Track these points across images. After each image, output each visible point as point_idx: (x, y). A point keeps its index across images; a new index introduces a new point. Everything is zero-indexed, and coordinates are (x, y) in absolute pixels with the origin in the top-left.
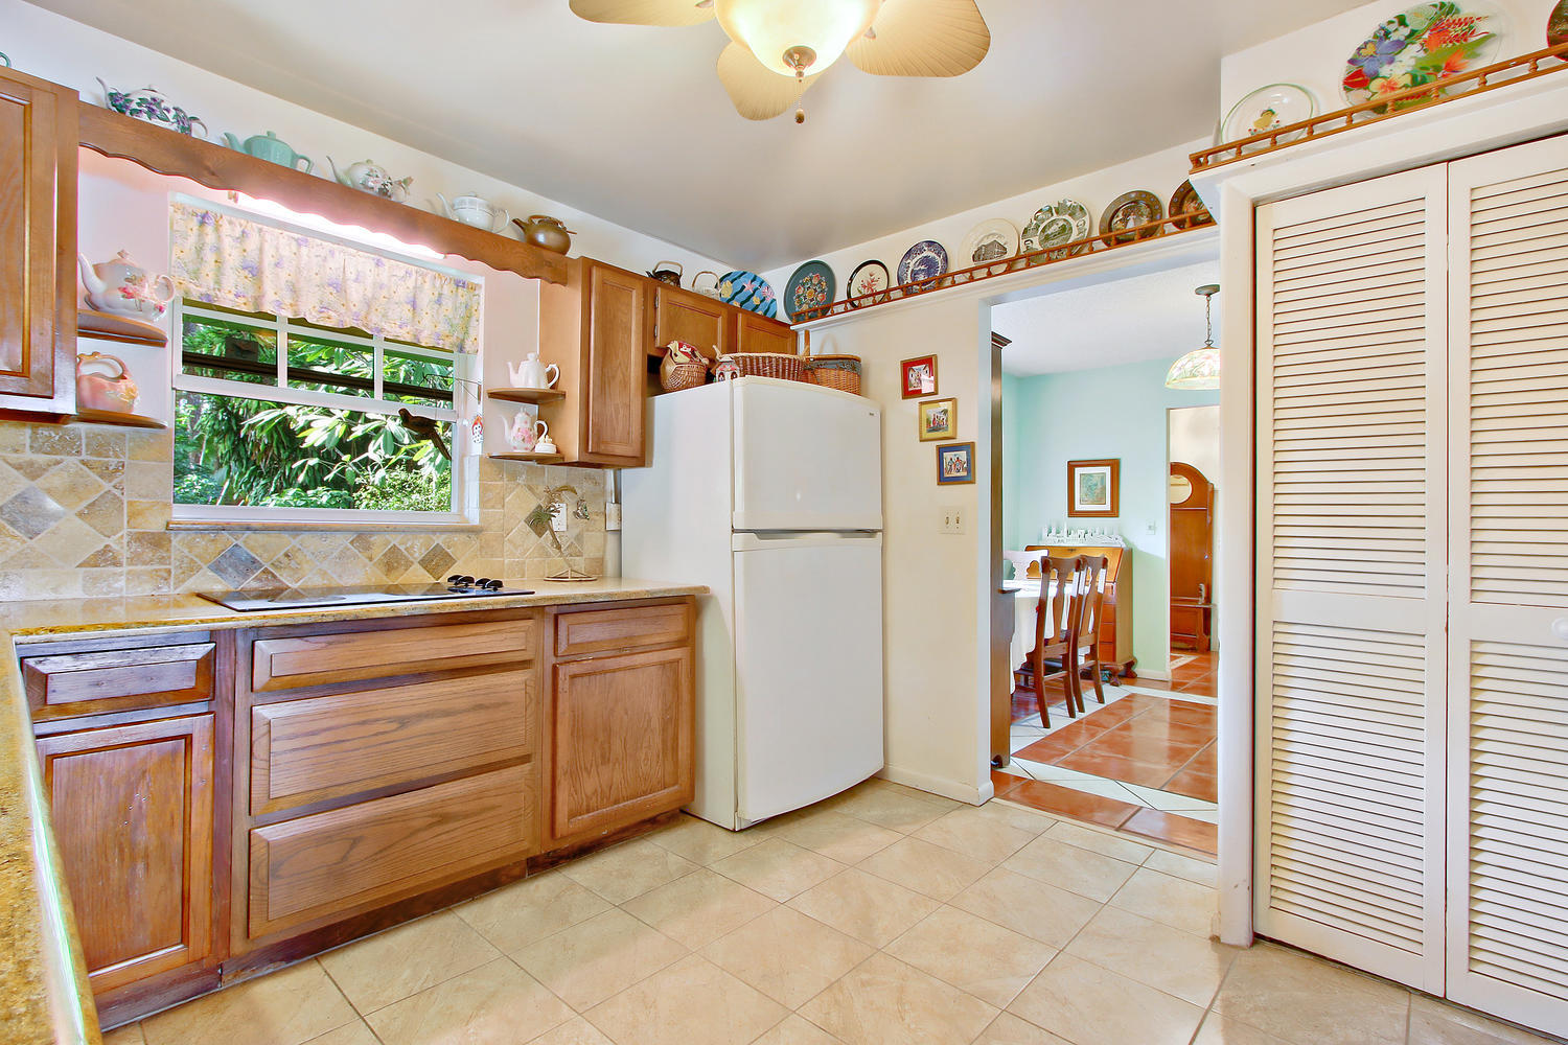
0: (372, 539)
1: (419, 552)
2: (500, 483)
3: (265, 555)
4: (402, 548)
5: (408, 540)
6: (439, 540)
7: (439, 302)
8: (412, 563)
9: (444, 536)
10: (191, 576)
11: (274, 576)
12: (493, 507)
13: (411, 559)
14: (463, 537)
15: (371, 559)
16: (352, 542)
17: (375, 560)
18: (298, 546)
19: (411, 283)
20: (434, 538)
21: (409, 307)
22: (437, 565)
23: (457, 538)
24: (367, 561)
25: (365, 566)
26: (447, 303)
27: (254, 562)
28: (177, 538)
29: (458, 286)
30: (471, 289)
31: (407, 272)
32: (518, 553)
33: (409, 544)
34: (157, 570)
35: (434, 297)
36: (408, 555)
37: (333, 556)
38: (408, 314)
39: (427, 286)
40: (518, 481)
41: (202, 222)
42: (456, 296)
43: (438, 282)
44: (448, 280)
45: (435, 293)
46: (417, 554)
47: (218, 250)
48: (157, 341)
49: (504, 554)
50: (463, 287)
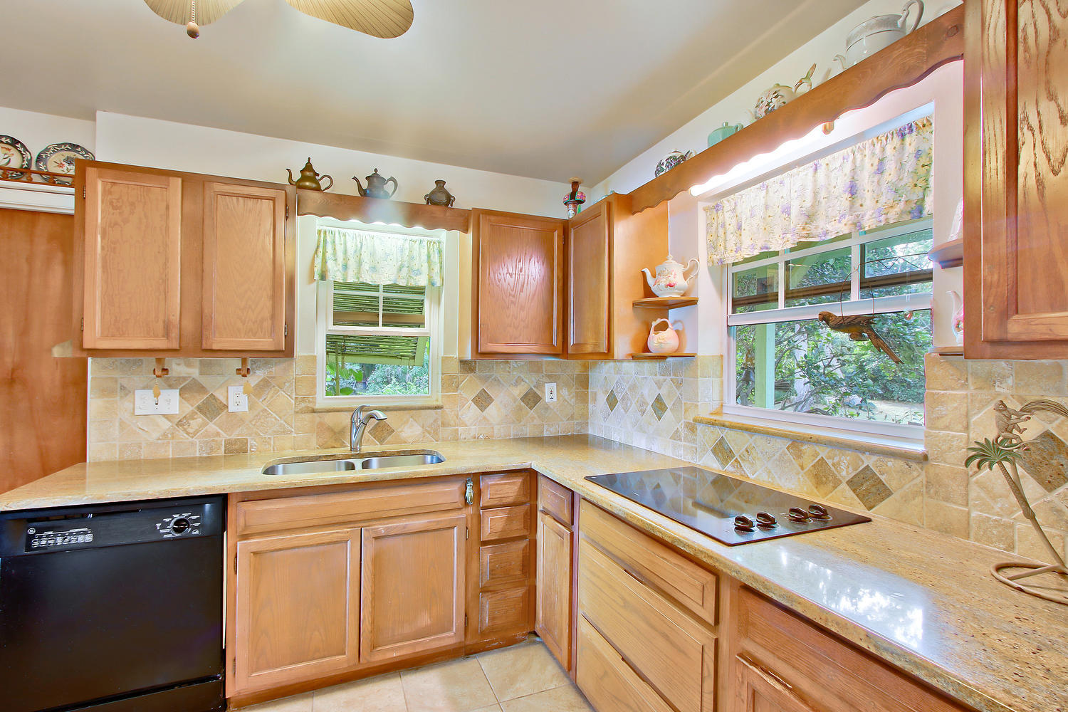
0: (803, 448)
1: (846, 473)
2: (963, 392)
3: (736, 448)
4: (830, 462)
5: (836, 456)
6: (870, 461)
7: (880, 170)
8: (841, 482)
9: (875, 458)
10: (705, 454)
11: (741, 465)
12: (949, 428)
13: (839, 476)
14: (900, 464)
15: (802, 468)
16: (788, 448)
17: (805, 470)
18: (753, 445)
19: (848, 167)
20: (863, 457)
21: (847, 195)
22: (868, 491)
23: (891, 463)
24: (800, 470)
25: (798, 474)
26: (890, 167)
27: (731, 452)
28: (700, 428)
29: (903, 136)
30: (924, 126)
31: (844, 159)
32: (997, 507)
33: (836, 460)
34: (692, 447)
35: (875, 167)
36: (835, 472)
37: (775, 458)
38: (847, 204)
39: (867, 160)
40: (997, 389)
41: (717, 210)
42: (903, 149)
43: (878, 147)
44: (890, 136)
45: (876, 162)
46: (844, 473)
47: (723, 225)
48: (693, 302)
49: (971, 503)
50: (911, 131)
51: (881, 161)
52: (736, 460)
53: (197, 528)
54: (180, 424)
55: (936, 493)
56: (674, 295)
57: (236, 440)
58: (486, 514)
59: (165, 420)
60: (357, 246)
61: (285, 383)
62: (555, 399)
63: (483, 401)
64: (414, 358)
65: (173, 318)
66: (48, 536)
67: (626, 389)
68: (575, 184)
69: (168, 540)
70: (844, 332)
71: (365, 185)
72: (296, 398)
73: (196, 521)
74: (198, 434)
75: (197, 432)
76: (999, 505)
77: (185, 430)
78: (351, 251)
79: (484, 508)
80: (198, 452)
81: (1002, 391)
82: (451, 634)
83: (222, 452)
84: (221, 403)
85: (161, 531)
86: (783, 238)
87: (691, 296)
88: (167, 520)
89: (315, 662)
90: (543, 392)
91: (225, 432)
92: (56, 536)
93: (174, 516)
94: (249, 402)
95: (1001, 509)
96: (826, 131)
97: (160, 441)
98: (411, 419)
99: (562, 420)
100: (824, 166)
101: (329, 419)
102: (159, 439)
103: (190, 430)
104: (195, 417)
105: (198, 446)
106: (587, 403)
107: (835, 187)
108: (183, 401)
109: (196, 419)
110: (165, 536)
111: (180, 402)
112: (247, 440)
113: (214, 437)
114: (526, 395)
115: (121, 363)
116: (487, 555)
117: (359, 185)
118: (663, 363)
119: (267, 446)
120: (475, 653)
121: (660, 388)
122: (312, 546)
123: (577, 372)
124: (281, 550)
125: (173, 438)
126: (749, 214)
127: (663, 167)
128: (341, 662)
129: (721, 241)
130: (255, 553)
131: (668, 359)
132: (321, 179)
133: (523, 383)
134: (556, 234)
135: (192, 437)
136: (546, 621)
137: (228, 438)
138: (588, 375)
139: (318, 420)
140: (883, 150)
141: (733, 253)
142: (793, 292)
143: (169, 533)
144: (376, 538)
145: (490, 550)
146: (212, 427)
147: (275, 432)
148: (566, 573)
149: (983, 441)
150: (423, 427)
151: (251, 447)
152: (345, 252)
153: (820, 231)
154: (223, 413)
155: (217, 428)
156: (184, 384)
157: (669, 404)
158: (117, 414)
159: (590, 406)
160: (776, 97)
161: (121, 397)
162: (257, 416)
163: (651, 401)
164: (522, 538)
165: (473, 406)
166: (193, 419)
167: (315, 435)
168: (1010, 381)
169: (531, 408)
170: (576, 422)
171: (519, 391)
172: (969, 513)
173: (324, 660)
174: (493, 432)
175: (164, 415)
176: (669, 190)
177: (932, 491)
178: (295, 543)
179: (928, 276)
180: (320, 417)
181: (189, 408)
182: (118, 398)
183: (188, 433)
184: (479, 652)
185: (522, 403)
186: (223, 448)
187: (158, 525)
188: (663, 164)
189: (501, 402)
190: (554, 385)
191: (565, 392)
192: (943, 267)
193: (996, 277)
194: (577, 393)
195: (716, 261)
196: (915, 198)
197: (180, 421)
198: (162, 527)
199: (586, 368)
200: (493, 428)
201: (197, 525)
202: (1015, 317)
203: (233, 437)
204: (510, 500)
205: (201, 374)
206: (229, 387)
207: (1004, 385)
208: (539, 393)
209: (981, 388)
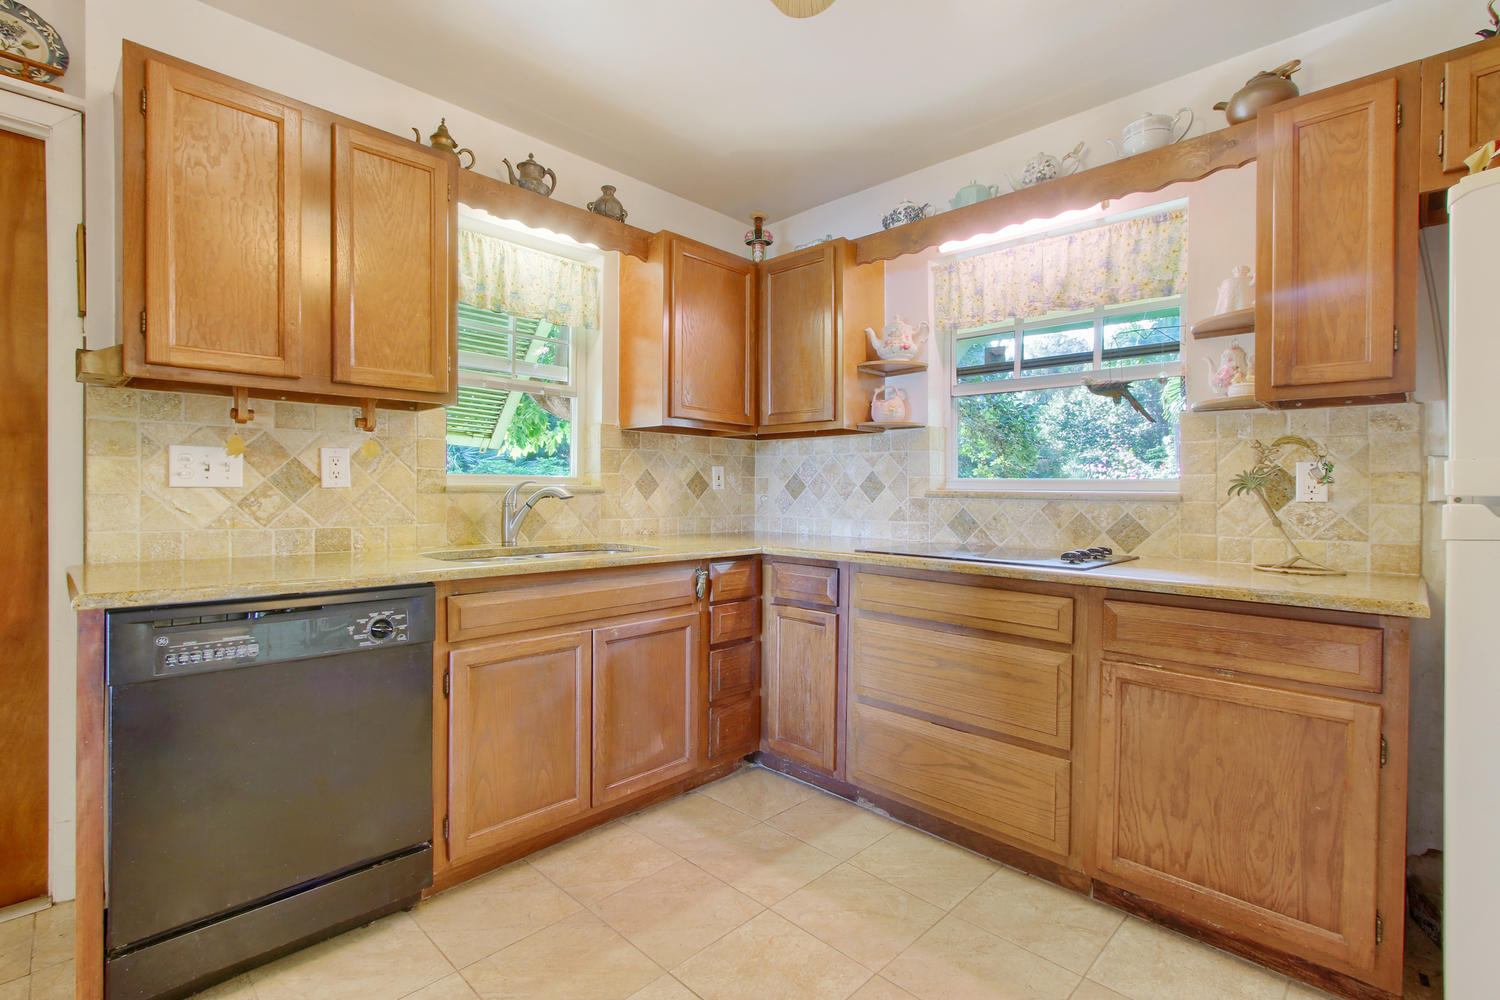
0: (1061, 507)
2: (1211, 442)
3: (980, 518)
4: (1088, 516)
5: (1096, 509)
6: (1129, 509)
7: (1136, 250)
8: (1100, 533)
9: (1134, 506)
10: (939, 531)
11: (987, 535)
12: (1200, 472)
13: (1098, 528)
14: (1159, 508)
15: (1059, 526)
16: (1043, 510)
17: (1064, 527)
18: (1002, 511)
19: (1104, 244)
20: (1122, 507)
21: (1103, 270)
22: (1128, 537)
23: (1150, 508)
24: (1056, 528)
25: (1055, 532)
26: (1146, 247)
27: (974, 523)
28: (932, 503)
29: (1158, 222)
30: (1177, 217)
31: (1100, 235)
32: (1239, 529)
33: (1096, 513)
34: (922, 525)
35: (1132, 248)
36: (1095, 524)
37: (1028, 521)
38: (1103, 277)
39: (1122, 239)
40: (1239, 436)
41: (950, 272)
42: (1157, 235)
43: (1134, 229)
44: (1146, 221)
45: (1132, 243)
46: (1104, 524)
47: (959, 288)
48: (922, 368)
49: (1218, 530)
50: (1165, 220)
51: (1137, 242)
52: (981, 531)
53: (404, 632)
54: (244, 503)
55: (1189, 527)
56: (904, 359)
57: (333, 531)
58: (717, 610)
59: (221, 497)
60: (495, 259)
61: (403, 447)
62: (722, 487)
63: (647, 485)
64: (490, 436)
65: (293, 328)
66: (190, 649)
67: (819, 471)
68: (759, 220)
69: (365, 651)
70: (1107, 396)
71: (517, 173)
72: (419, 471)
73: (403, 621)
74: (274, 521)
75: (272, 516)
76: (1240, 528)
77: (253, 514)
78: (488, 264)
79: (714, 603)
80: (274, 550)
81: (1244, 437)
82: (685, 760)
83: (311, 549)
84: (310, 472)
85: (356, 637)
86: (1030, 306)
87: (920, 361)
88: (363, 621)
89: (543, 810)
90: (710, 478)
91: (317, 519)
92: (202, 648)
93: (371, 615)
94: (352, 473)
95: (1242, 531)
96: (1104, 207)
97: (211, 531)
98: (566, 507)
99: (729, 514)
100: (1079, 240)
101: (464, 503)
102: (210, 527)
103: (260, 514)
104: (269, 493)
105: (274, 539)
106: (753, 493)
107: (1089, 261)
108: (249, 466)
109: (270, 496)
110: (362, 644)
111: (245, 469)
112: (349, 531)
113: (299, 526)
114: (692, 480)
115: (143, 399)
116: (717, 660)
117: (511, 173)
118: (877, 437)
119: (379, 541)
120: (694, 788)
121: (873, 465)
122: (537, 654)
123: (743, 454)
124: (503, 661)
125: (234, 525)
126: (991, 279)
127: (901, 216)
128: (573, 806)
129: (955, 305)
130: (472, 667)
131: (888, 432)
132: (460, 153)
133: (689, 464)
134: (748, 277)
135: (265, 525)
136: (785, 731)
137: (321, 527)
138: (754, 458)
139: (449, 503)
140: (1139, 232)
141: (969, 319)
142: (1028, 362)
143: (367, 640)
144: (608, 643)
145: (720, 655)
146: (296, 510)
147: (389, 519)
148: (830, 662)
149: (1243, 474)
150: (580, 517)
151: (357, 542)
152: (481, 264)
153: (1071, 301)
154: (314, 488)
155: (304, 512)
156: (252, 440)
157: (887, 481)
158: (136, 485)
159: (757, 497)
160: (1048, 166)
161: (144, 457)
162: (363, 495)
163: (859, 482)
164: (748, 639)
165: (637, 492)
166: (266, 496)
167: (445, 525)
168: (1249, 429)
169: (698, 497)
170: (742, 516)
171: (685, 475)
172: (1217, 538)
173: (553, 807)
174: (658, 526)
175: (216, 488)
176: (916, 243)
177: (1186, 527)
178: (520, 651)
179: (1176, 348)
180: (452, 500)
181: (258, 480)
182: (138, 458)
183: (257, 519)
184: (699, 786)
185: (689, 491)
186: (313, 544)
187: (351, 629)
188: (900, 213)
189: (666, 488)
190: (722, 468)
191: (732, 479)
192: (1196, 338)
193: (1284, 337)
194: (743, 480)
195: (948, 326)
196: (1166, 278)
197: (245, 499)
198: (358, 631)
199: (752, 449)
200: (658, 521)
201: (402, 627)
202: (1296, 367)
203: (329, 526)
204: (738, 594)
205: (277, 426)
206: (323, 450)
207: (1245, 433)
208: (706, 478)
209: (1227, 437)
